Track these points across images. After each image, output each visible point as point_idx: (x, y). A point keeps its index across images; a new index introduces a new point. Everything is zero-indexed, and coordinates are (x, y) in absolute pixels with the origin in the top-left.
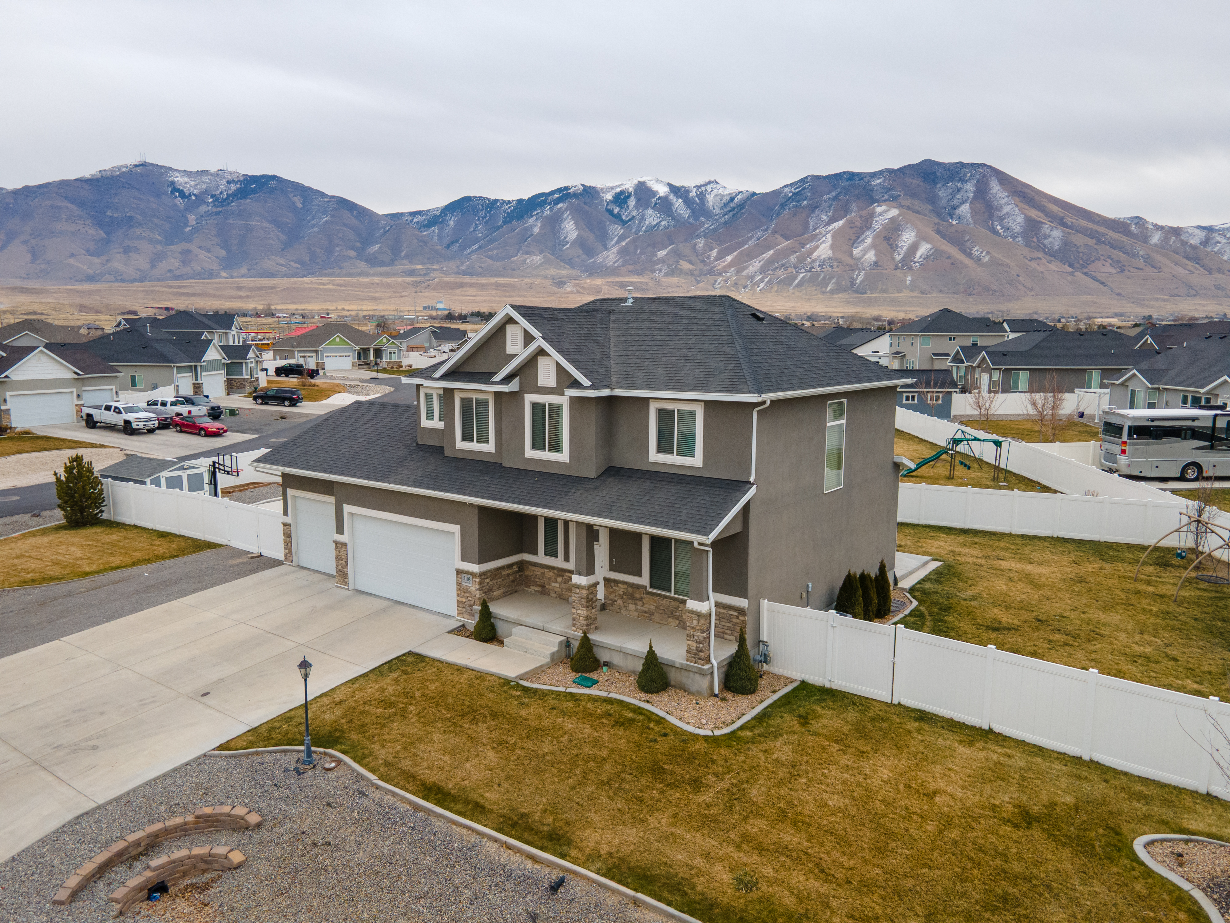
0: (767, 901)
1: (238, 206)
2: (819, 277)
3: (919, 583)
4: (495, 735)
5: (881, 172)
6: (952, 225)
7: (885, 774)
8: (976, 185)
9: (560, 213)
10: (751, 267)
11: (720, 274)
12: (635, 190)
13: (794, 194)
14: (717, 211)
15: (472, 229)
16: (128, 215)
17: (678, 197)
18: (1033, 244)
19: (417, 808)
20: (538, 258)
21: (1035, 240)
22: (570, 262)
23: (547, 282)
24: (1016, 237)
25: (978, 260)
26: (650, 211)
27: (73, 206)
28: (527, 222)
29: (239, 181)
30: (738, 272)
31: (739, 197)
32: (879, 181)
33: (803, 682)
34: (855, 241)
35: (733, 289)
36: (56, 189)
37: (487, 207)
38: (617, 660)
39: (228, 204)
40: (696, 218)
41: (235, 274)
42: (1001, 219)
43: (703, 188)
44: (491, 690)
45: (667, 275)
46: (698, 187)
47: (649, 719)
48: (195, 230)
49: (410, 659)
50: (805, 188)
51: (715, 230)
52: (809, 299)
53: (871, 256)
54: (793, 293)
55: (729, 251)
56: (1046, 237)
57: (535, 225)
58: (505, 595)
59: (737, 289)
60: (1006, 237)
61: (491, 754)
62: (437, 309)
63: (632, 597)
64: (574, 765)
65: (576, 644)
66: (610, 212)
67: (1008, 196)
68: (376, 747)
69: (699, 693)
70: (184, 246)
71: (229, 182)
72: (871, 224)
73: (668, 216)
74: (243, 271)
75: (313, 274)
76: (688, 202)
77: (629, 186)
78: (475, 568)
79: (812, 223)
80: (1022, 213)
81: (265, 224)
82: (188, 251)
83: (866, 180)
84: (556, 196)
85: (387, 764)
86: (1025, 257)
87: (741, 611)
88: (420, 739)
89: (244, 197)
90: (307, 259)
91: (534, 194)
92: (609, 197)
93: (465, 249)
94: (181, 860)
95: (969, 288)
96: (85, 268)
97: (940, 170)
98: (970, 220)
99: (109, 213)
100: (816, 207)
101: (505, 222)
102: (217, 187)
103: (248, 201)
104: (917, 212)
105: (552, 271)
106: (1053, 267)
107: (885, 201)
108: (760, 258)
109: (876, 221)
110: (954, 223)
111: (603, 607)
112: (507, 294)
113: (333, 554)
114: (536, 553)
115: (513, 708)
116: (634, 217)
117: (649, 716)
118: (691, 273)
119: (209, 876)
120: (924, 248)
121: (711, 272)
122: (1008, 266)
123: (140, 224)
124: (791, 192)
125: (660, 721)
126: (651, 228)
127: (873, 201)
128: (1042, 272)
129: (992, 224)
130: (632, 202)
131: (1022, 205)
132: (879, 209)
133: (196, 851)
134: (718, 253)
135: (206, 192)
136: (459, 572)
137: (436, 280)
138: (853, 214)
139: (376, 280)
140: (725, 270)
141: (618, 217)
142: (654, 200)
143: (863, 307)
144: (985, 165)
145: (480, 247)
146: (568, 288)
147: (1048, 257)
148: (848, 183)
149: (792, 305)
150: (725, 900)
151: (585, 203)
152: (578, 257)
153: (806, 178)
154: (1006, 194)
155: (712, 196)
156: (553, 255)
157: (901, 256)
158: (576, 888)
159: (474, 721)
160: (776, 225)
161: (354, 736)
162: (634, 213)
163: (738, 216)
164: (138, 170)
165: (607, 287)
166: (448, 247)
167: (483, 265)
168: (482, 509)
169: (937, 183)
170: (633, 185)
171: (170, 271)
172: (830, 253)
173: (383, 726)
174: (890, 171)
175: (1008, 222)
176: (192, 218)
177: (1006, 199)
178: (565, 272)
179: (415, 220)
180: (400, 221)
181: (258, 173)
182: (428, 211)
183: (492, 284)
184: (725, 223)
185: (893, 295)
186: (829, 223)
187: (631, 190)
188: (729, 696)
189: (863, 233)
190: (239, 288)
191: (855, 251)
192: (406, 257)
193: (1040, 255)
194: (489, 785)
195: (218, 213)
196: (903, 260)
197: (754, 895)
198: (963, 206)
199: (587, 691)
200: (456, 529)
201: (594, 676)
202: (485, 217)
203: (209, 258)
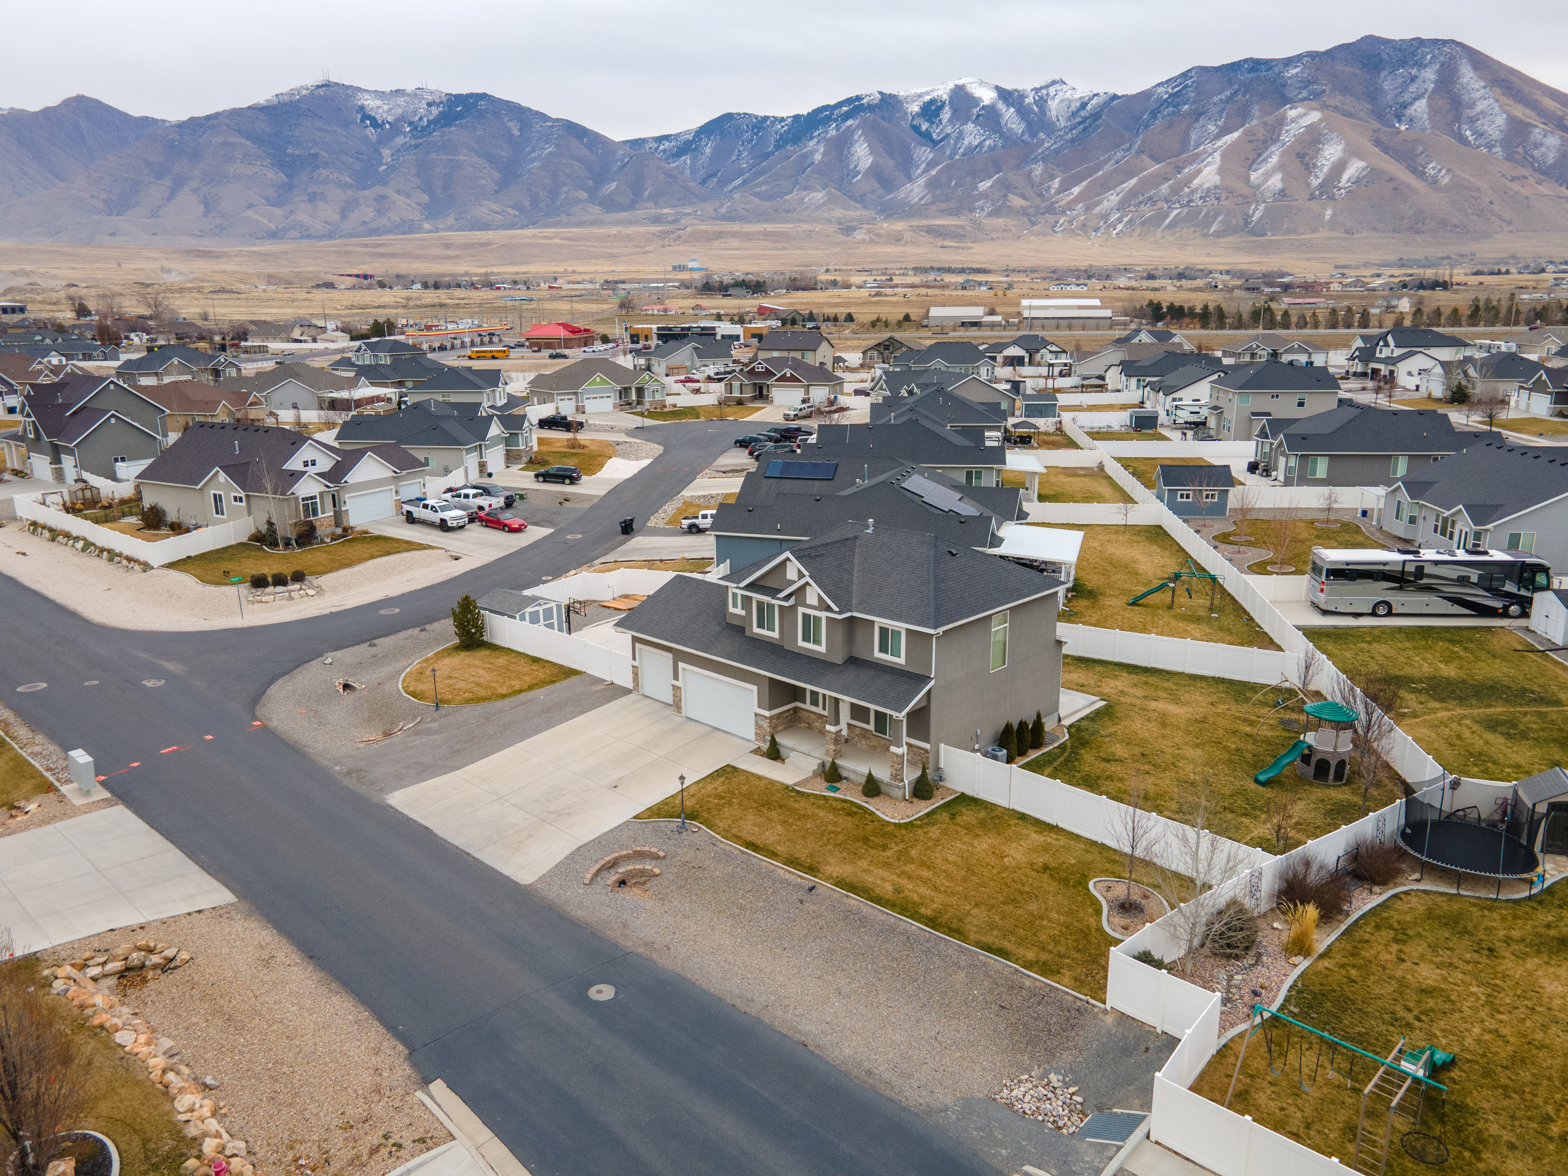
0: (906, 898)
1: (441, 136)
2: (1200, 213)
3: (1078, 721)
4: (781, 817)
5: (1299, 58)
6: (1399, 132)
7: (985, 846)
8: (1438, 72)
9: (850, 131)
10: (1105, 202)
11: (1063, 213)
12: (950, 97)
13: (1171, 95)
14: (1063, 123)
15: (734, 158)
16: (312, 152)
17: (1009, 105)
18: (1517, 156)
19: (743, 853)
20: (820, 195)
21: (1520, 150)
22: (861, 200)
23: (832, 228)
24: (1494, 146)
25: (1434, 182)
26: (970, 126)
27: (248, 143)
28: (805, 146)
29: (441, 102)
30: (1088, 209)
31: (1094, 102)
32: (1294, 71)
33: (962, 793)
34: (1253, 162)
35: (1080, 232)
36: (227, 121)
37: (754, 127)
38: (852, 776)
39: (430, 134)
40: (1033, 135)
41: (441, 226)
42: (1473, 120)
43: (1044, 92)
44: (778, 791)
45: (991, 215)
46: (1037, 90)
47: (866, 812)
48: (392, 169)
49: (729, 770)
50: (1187, 86)
51: (1057, 151)
52: (1185, 245)
53: (1276, 182)
54: (1163, 238)
55: (1075, 180)
56: (1537, 145)
57: (817, 151)
58: (785, 729)
59: (1086, 232)
60: (1478, 147)
61: (779, 828)
62: (691, 270)
63: (864, 736)
64: (822, 835)
65: (828, 765)
66: (916, 129)
67: (1484, 87)
68: (718, 821)
69: (896, 799)
70: (379, 190)
71: (429, 105)
72: (1280, 134)
73: (995, 133)
74: (450, 220)
75: (534, 224)
76: (1023, 111)
77: (943, 92)
78: (767, 713)
79: (1194, 137)
80: (1504, 112)
81: (476, 159)
82: (384, 197)
83: (1276, 70)
84: (845, 109)
85: (725, 830)
86: (1503, 176)
87: (926, 751)
88: (741, 818)
89: (448, 124)
90: (526, 203)
91: (815, 107)
92: (915, 108)
93: (725, 185)
94: (631, 871)
95: (1417, 223)
96: (266, 221)
97: (1387, 50)
98: (1427, 123)
99: (289, 151)
100: (1201, 114)
101: (777, 147)
102: (415, 112)
103: (453, 128)
104: (1349, 115)
105: (838, 213)
106: (1543, 189)
107: (1305, 99)
108: (1119, 189)
109: (1287, 131)
110: (1403, 128)
111: (847, 741)
112: (779, 245)
113: (671, 693)
114: (804, 702)
115: (791, 803)
116: (948, 135)
117: (866, 811)
118: (1024, 212)
119: (645, 879)
120: (1355, 168)
121: (1051, 210)
122: (1478, 189)
123: (326, 163)
124: (1167, 92)
125: (872, 813)
126: (971, 150)
127: (1285, 100)
128: (1527, 197)
129: (1459, 128)
130: (946, 114)
131: (1504, 99)
132: (1292, 113)
133: (637, 867)
134: (1061, 183)
135: (401, 119)
136: (756, 715)
137: (689, 229)
138: (1255, 122)
139: (614, 230)
140: (1070, 206)
141: (927, 136)
142: (975, 111)
143: (1260, 254)
144: (1453, 41)
145: (745, 182)
146: (859, 235)
147: (1536, 175)
148: (1249, 76)
149: (1160, 253)
150: (887, 897)
151: (883, 118)
152: (873, 192)
153: (1190, 70)
154: (1483, 84)
155: (1056, 102)
156: (839, 190)
157: (1320, 180)
158: (820, 890)
159: (769, 809)
160: (1143, 141)
161: (705, 815)
162: (949, 130)
163: (1091, 129)
164: (321, 92)
165: (910, 233)
166: (703, 182)
167: (748, 207)
168: (770, 679)
169: (1381, 70)
170: (948, 91)
171: (364, 223)
172: (1217, 179)
173: (720, 810)
174: (1313, 55)
175: (1483, 124)
176: (386, 153)
177: (1482, 91)
178: (856, 213)
179: (661, 147)
180: (642, 151)
181: (464, 91)
182: (678, 135)
183: (760, 232)
184: (1073, 141)
185: (1303, 237)
186: (1218, 137)
187: (945, 97)
188: (915, 800)
189: (1267, 149)
190: (447, 246)
191: (1254, 176)
192: (651, 197)
193: (1526, 172)
194: (779, 843)
195: (417, 146)
196: (1321, 185)
197: (901, 895)
198: (1417, 103)
199: (833, 795)
200: (755, 688)
201: (837, 785)
202: (751, 141)
203: (409, 205)
